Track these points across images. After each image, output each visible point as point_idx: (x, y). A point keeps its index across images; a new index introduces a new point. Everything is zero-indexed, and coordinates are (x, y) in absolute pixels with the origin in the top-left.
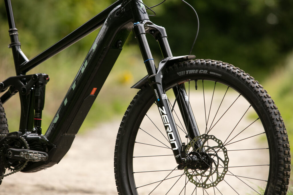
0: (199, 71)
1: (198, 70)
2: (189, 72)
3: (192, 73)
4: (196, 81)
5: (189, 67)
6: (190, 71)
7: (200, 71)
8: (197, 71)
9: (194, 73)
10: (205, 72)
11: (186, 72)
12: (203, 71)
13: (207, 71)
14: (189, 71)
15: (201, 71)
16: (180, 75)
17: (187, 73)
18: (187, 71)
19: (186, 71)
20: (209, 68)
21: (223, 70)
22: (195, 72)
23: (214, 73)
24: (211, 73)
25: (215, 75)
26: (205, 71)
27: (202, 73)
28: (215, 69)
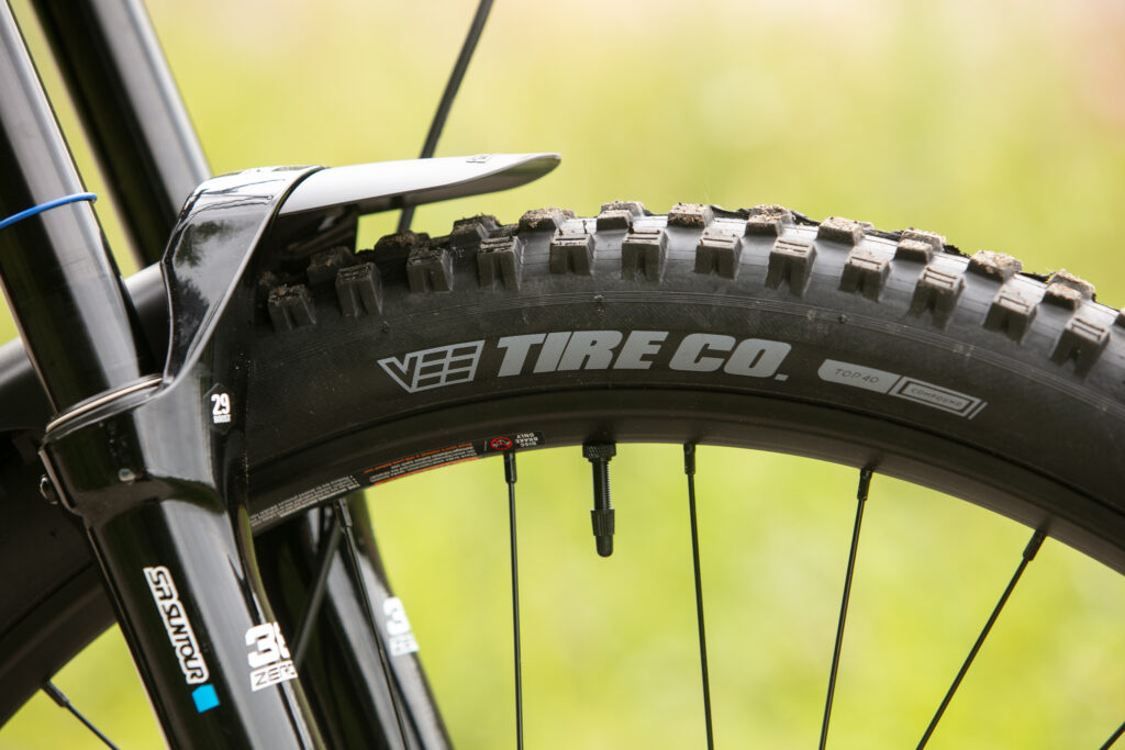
0: (669, 348)
1: (662, 336)
2: (535, 350)
3: (572, 363)
4: (599, 450)
5: (540, 291)
6: (557, 339)
7: (693, 343)
8: (642, 343)
9: (600, 361)
10: (763, 357)
11: (494, 356)
12: (723, 342)
13: (784, 348)
14: (537, 338)
15: (706, 352)
16: (414, 389)
17: (511, 366)
18: (515, 348)
19: (503, 342)
20: (811, 315)
21: (1000, 337)
22: (617, 351)
23: (882, 381)
24: (831, 371)
25: (884, 398)
26: (751, 346)
27: (711, 364)
28: (893, 328)
